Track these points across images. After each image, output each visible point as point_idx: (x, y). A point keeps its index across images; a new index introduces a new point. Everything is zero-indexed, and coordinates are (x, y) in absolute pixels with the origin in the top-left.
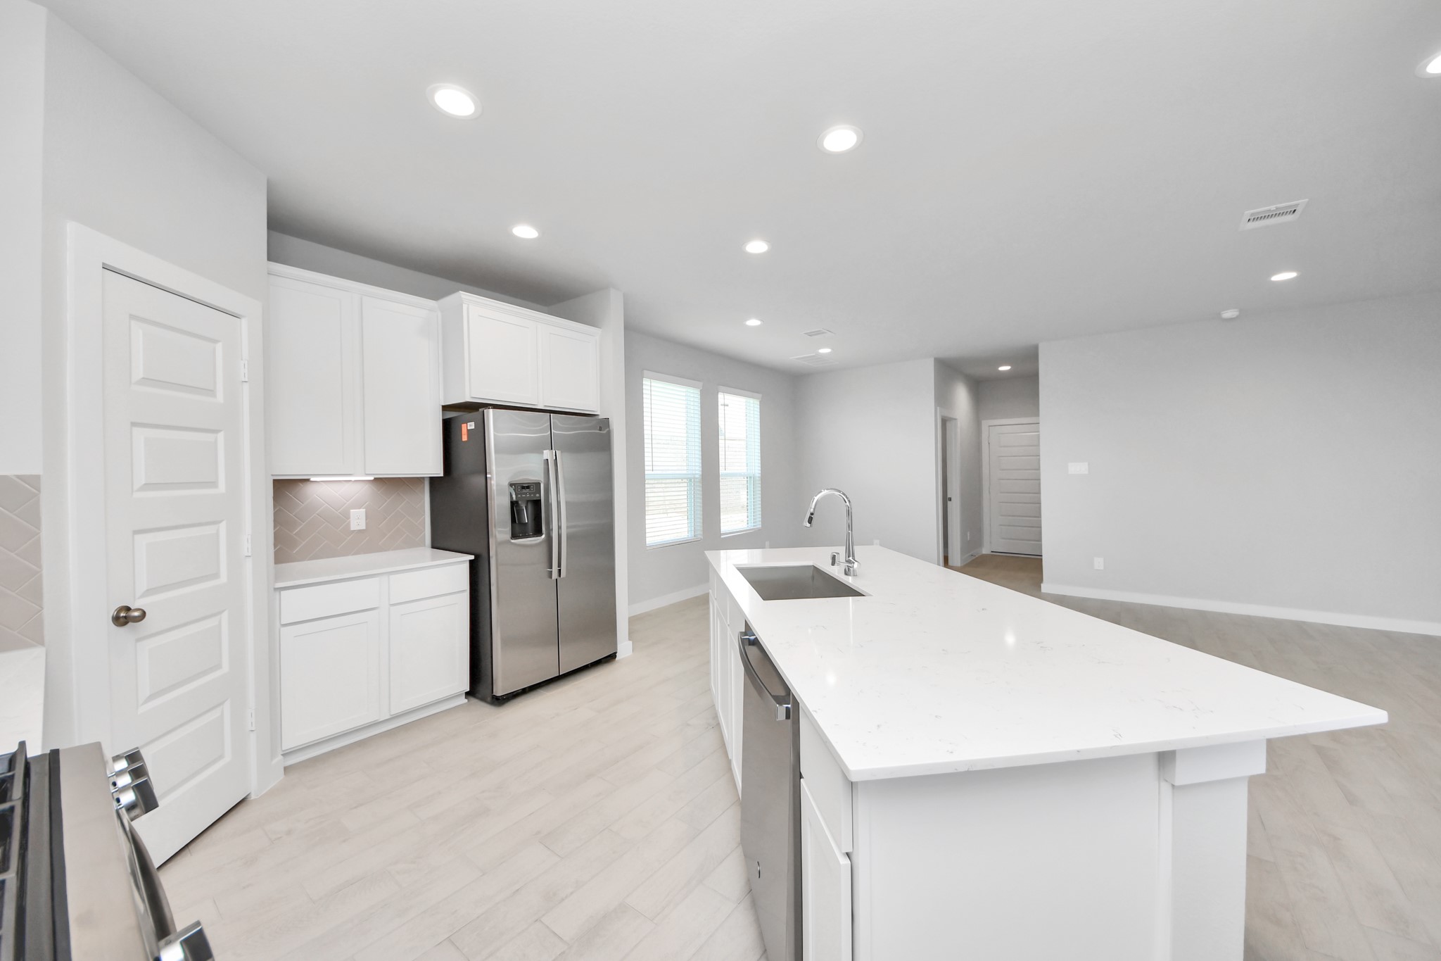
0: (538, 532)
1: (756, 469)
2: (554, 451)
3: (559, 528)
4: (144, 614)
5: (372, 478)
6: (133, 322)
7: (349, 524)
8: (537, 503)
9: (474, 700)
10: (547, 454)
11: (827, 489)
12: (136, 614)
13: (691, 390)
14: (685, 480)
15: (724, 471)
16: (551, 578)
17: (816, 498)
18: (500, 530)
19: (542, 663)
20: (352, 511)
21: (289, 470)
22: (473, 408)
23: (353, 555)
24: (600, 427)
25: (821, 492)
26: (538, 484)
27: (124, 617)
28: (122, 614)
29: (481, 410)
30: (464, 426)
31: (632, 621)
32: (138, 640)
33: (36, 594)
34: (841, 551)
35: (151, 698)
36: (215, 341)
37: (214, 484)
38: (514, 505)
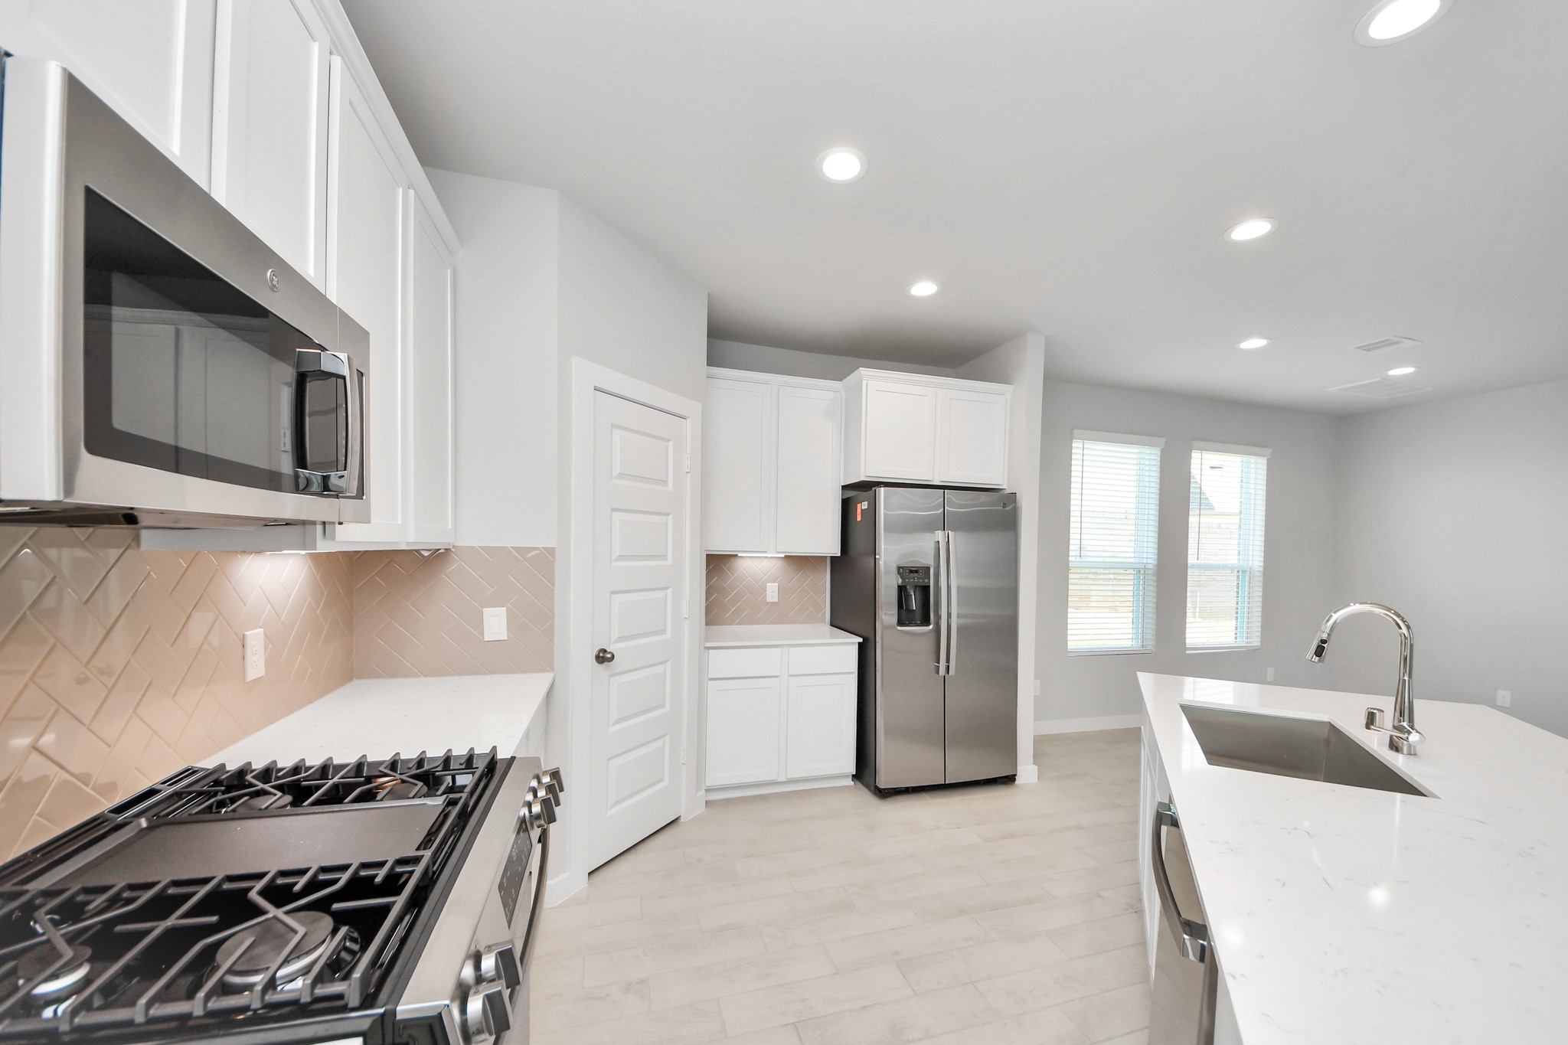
0: (926, 621)
1: (1256, 560)
2: (947, 532)
3: (949, 615)
4: (613, 656)
5: (783, 556)
6: (614, 430)
7: (765, 597)
8: (925, 589)
9: (859, 785)
10: (940, 535)
11: (1361, 603)
12: (609, 656)
13: (1147, 450)
14: (1132, 571)
15: (1196, 561)
16: (938, 673)
17: (1335, 617)
18: (887, 615)
19: (925, 766)
20: (768, 584)
21: (720, 547)
22: (867, 487)
23: (768, 624)
24: (1004, 504)
25: (1349, 605)
26: (928, 569)
27: (603, 657)
28: (601, 655)
29: (873, 489)
30: (859, 505)
31: (1039, 741)
32: (611, 676)
33: (550, 632)
34: (1387, 705)
35: (617, 722)
36: (669, 440)
37: (664, 557)
38: (901, 589)
